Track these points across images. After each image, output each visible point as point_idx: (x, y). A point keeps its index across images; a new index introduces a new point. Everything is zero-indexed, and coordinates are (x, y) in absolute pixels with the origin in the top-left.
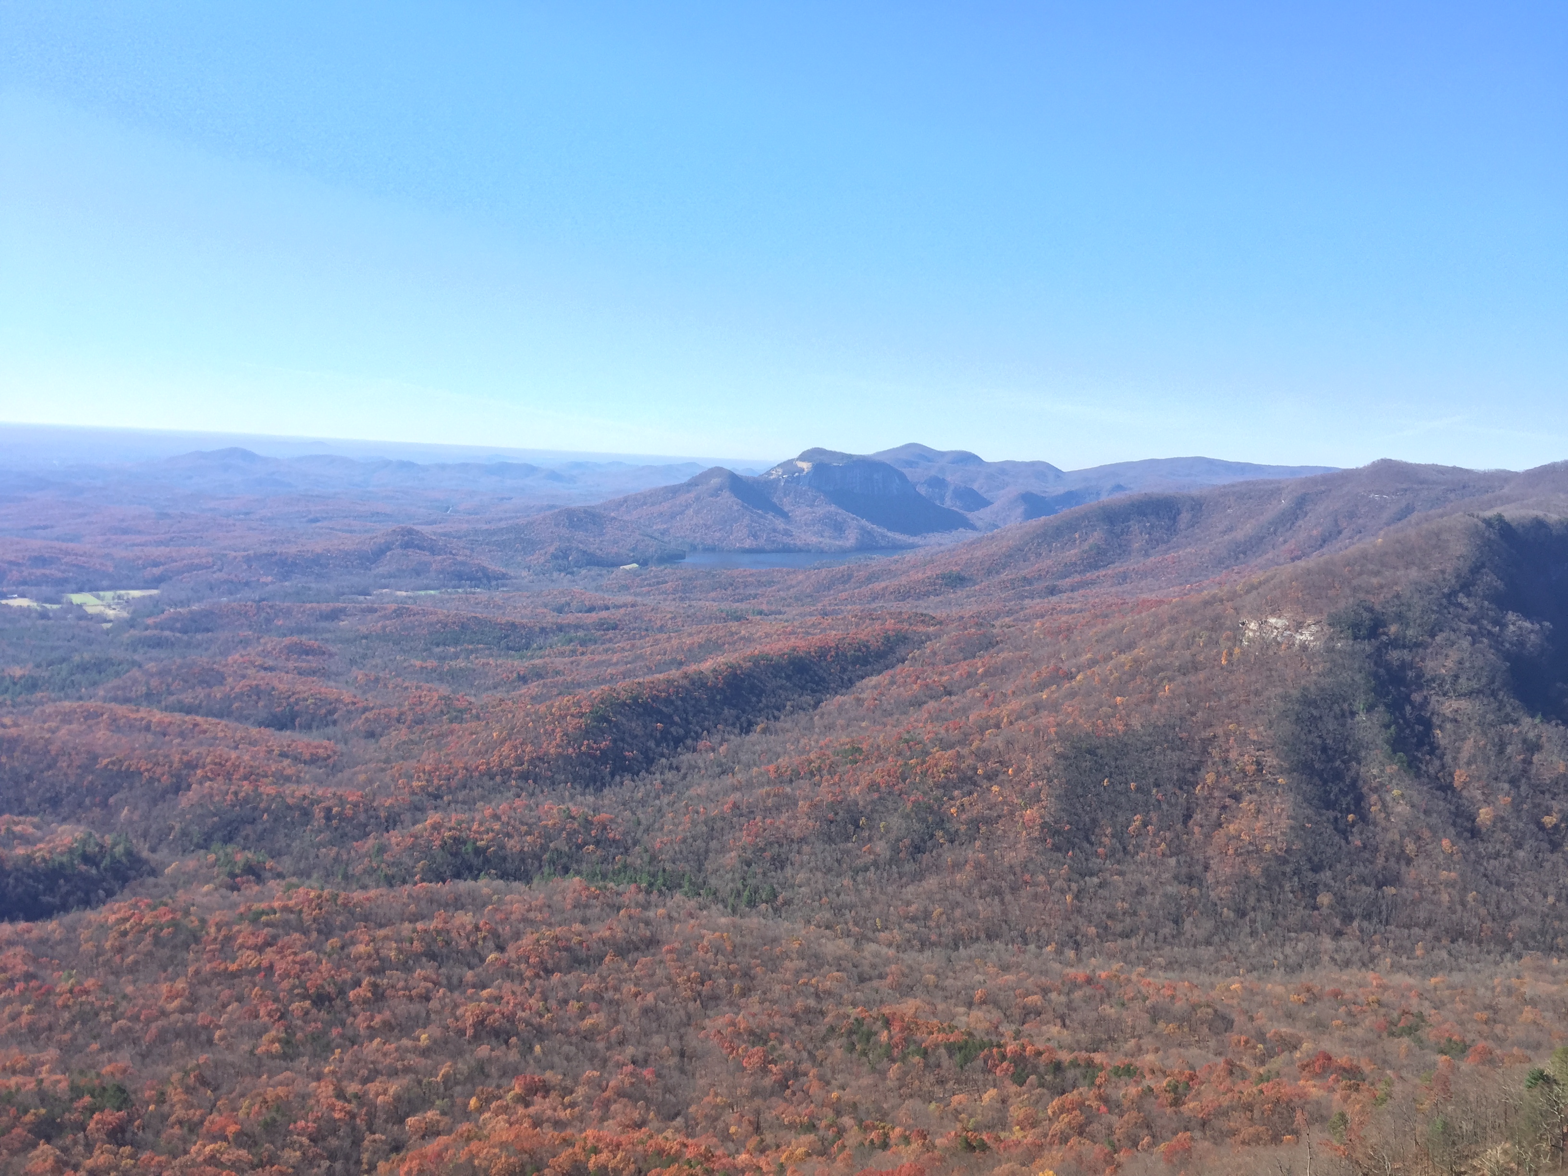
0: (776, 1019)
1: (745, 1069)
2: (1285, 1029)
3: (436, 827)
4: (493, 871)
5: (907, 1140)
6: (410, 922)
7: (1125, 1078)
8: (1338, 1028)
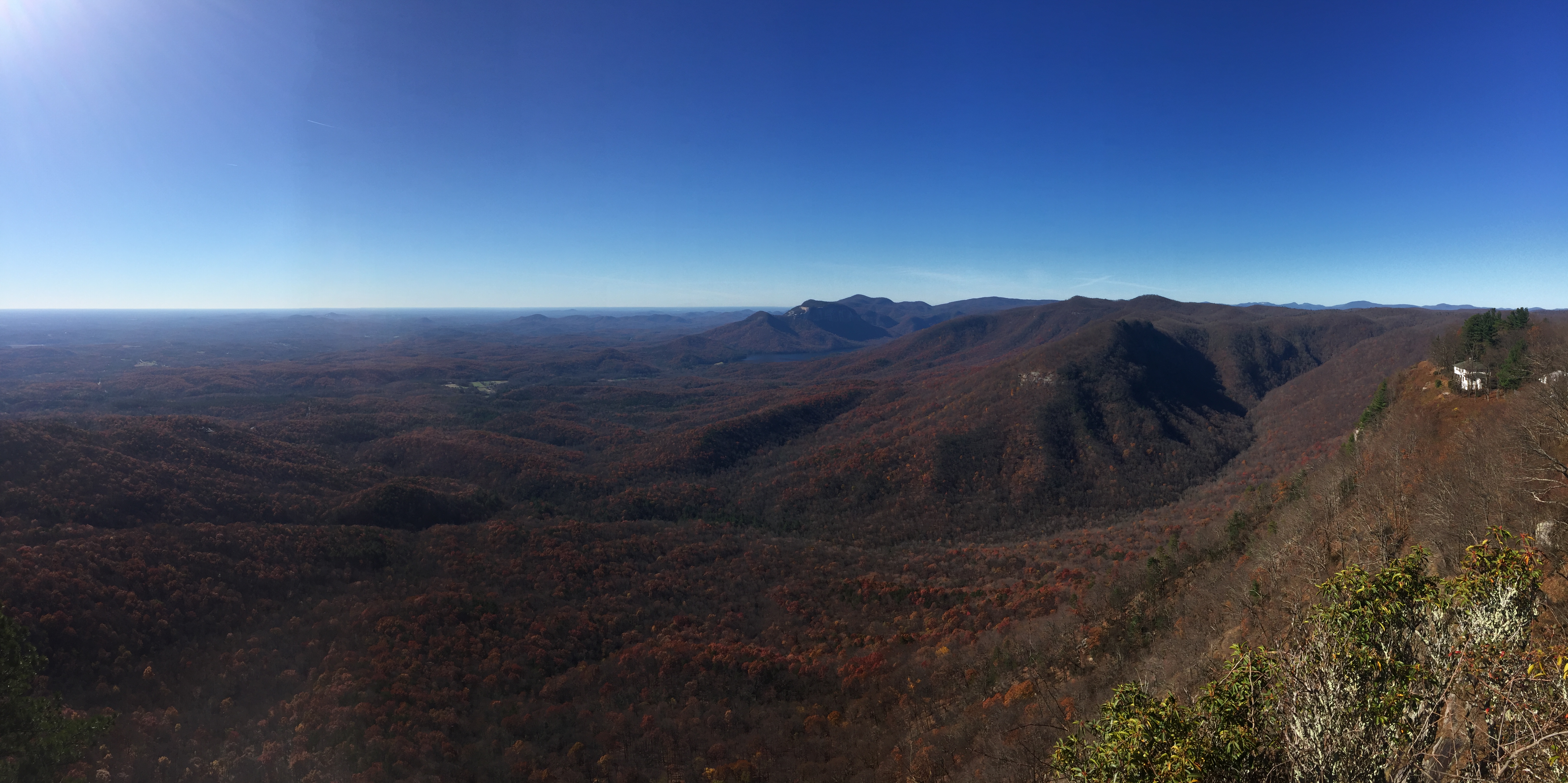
0: (804, 587)
1: (788, 612)
2: (1048, 561)
3: (630, 494)
4: (658, 516)
5: (872, 641)
6: (620, 539)
7: (978, 597)
8: (1071, 557)
